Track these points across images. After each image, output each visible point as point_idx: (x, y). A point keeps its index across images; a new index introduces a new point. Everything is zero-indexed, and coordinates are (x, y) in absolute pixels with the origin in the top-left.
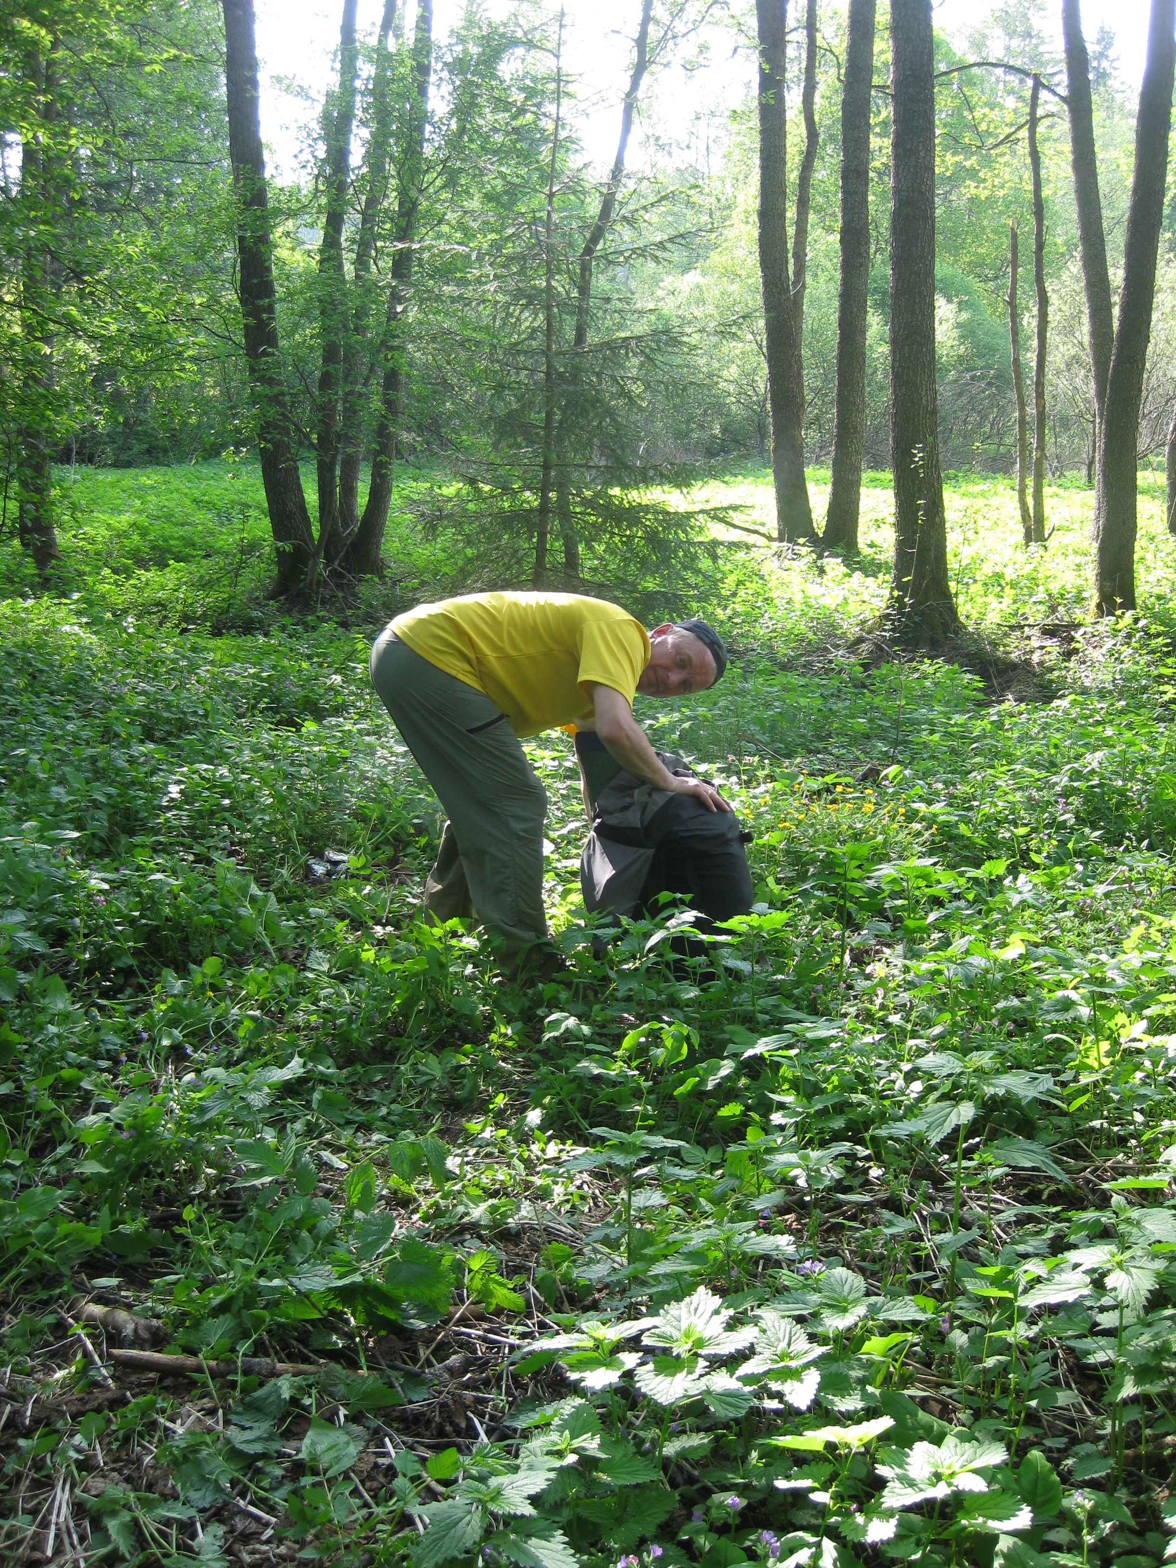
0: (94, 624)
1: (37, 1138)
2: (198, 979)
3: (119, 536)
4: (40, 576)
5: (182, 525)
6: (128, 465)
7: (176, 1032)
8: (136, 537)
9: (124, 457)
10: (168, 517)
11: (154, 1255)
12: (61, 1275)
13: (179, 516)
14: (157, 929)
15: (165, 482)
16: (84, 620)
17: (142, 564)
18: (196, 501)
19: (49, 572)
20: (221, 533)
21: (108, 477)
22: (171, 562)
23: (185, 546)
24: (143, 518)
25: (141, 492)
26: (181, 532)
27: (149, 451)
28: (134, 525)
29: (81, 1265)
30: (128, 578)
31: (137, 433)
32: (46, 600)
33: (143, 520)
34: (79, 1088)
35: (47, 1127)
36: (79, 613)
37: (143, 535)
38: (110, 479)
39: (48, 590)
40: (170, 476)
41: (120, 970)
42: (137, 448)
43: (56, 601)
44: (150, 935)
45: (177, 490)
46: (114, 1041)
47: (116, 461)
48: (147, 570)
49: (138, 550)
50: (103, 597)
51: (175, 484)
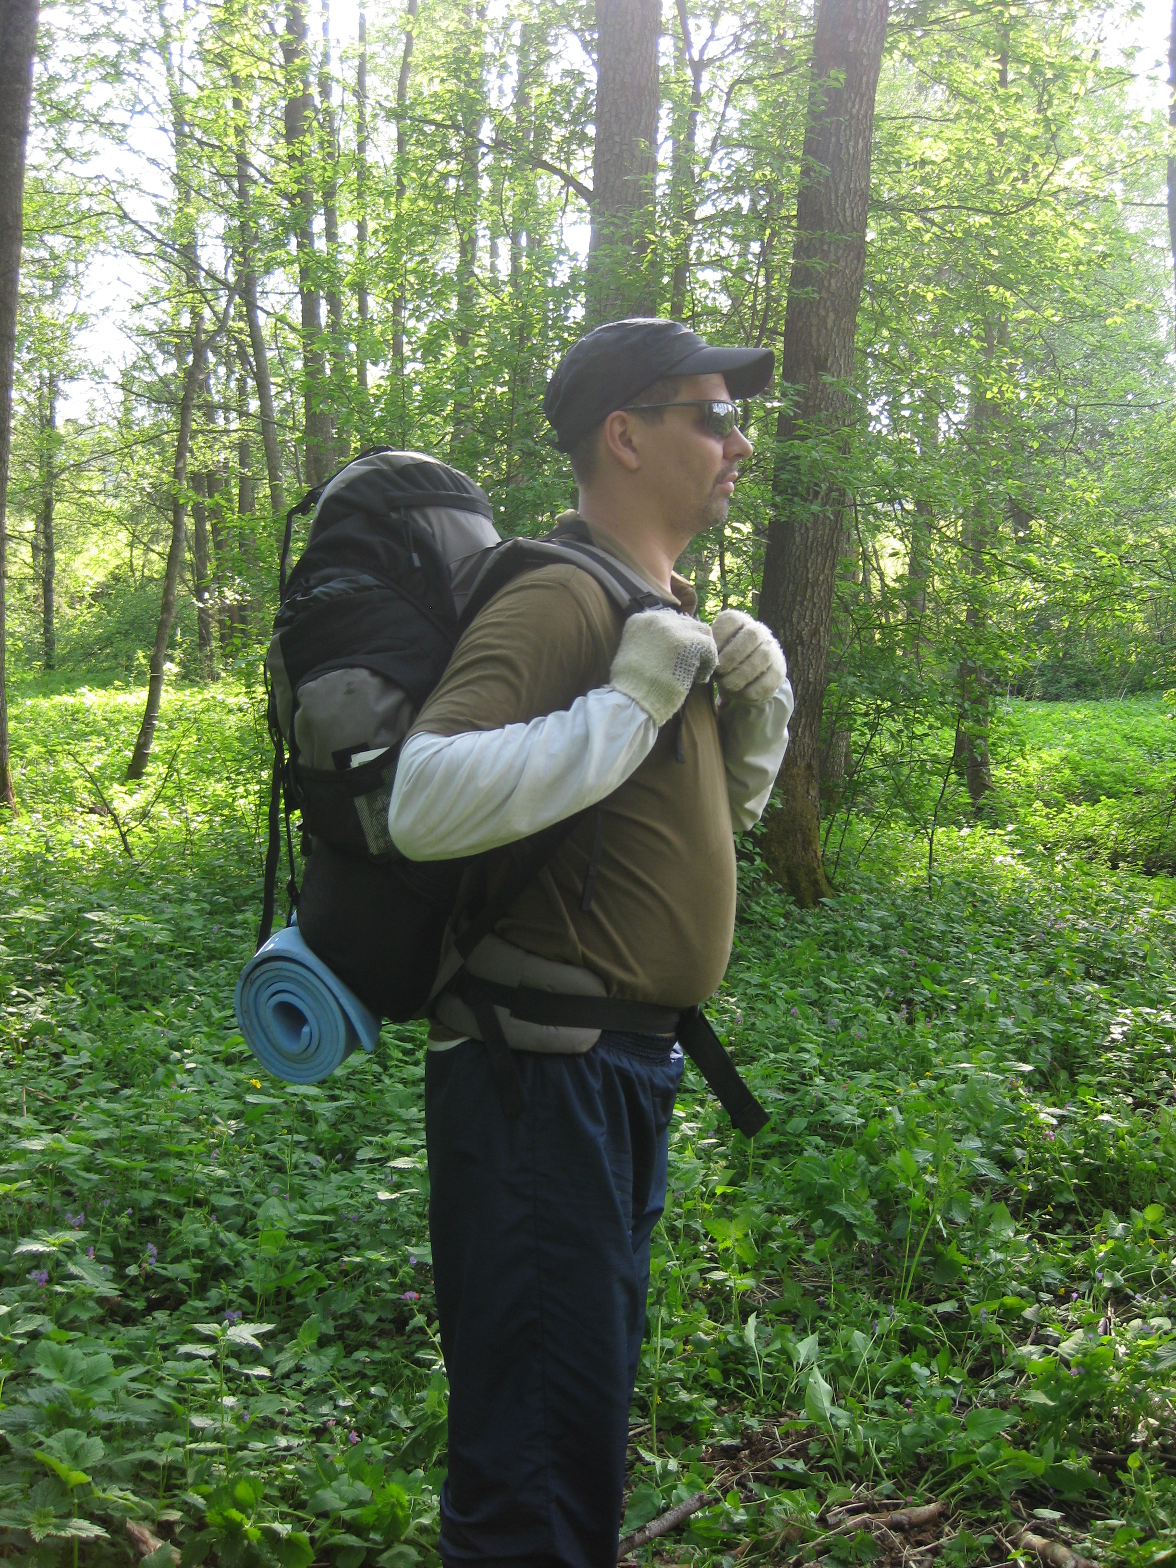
0: (1027, 855)
1: (976, 1360)
2: (1140, 1225)
3: (1050, 769)
4: (973, 805)
5: (1113, 761)
6: (1057, 698)
7: (1118, 1275)
8: (1067, 772)
9: (1052, 690)
10: (1099, 753)
11: (1089, 1496)
12: (1000, 1498)
13: (1110, 752)
14: (1099, 1169)
15: (1095, 717)
16: (1018, 851)
17: (1073, 798)
18: (1125, 737)
19: (982, 801)
20: (1153, 771)
21: (1037, 710)
22: (1103, 798)
23: (1116, 783)
24: (1074, 752)
25: (1071, 726)
26: (1112, 768)
27: (1077, 685)
28: (1064, 759)
29: (1018, 1492)
30: (1059, 812)
31: (1065, 666)
32: (979, 830)
33: (1073, 754)
34: (1019, 1317)
35: (986, 1350)
36: (1012, 845)
37: (1074, 769)
38: (1040, 712)
39: (981, 819)
40: (1100, 712)
41: (1059, 1206)
42: (1065, 682)
43: (991, 831)
44: (1092, 1173)
45: (1107, 725)
46: (1054, 1276)
47: (1045, 694)
48: (1079, 805)
49: (1069, 784)
50: (1034, 829)
51: (1105, 719)
